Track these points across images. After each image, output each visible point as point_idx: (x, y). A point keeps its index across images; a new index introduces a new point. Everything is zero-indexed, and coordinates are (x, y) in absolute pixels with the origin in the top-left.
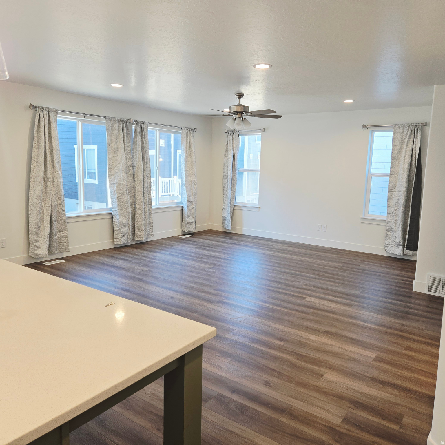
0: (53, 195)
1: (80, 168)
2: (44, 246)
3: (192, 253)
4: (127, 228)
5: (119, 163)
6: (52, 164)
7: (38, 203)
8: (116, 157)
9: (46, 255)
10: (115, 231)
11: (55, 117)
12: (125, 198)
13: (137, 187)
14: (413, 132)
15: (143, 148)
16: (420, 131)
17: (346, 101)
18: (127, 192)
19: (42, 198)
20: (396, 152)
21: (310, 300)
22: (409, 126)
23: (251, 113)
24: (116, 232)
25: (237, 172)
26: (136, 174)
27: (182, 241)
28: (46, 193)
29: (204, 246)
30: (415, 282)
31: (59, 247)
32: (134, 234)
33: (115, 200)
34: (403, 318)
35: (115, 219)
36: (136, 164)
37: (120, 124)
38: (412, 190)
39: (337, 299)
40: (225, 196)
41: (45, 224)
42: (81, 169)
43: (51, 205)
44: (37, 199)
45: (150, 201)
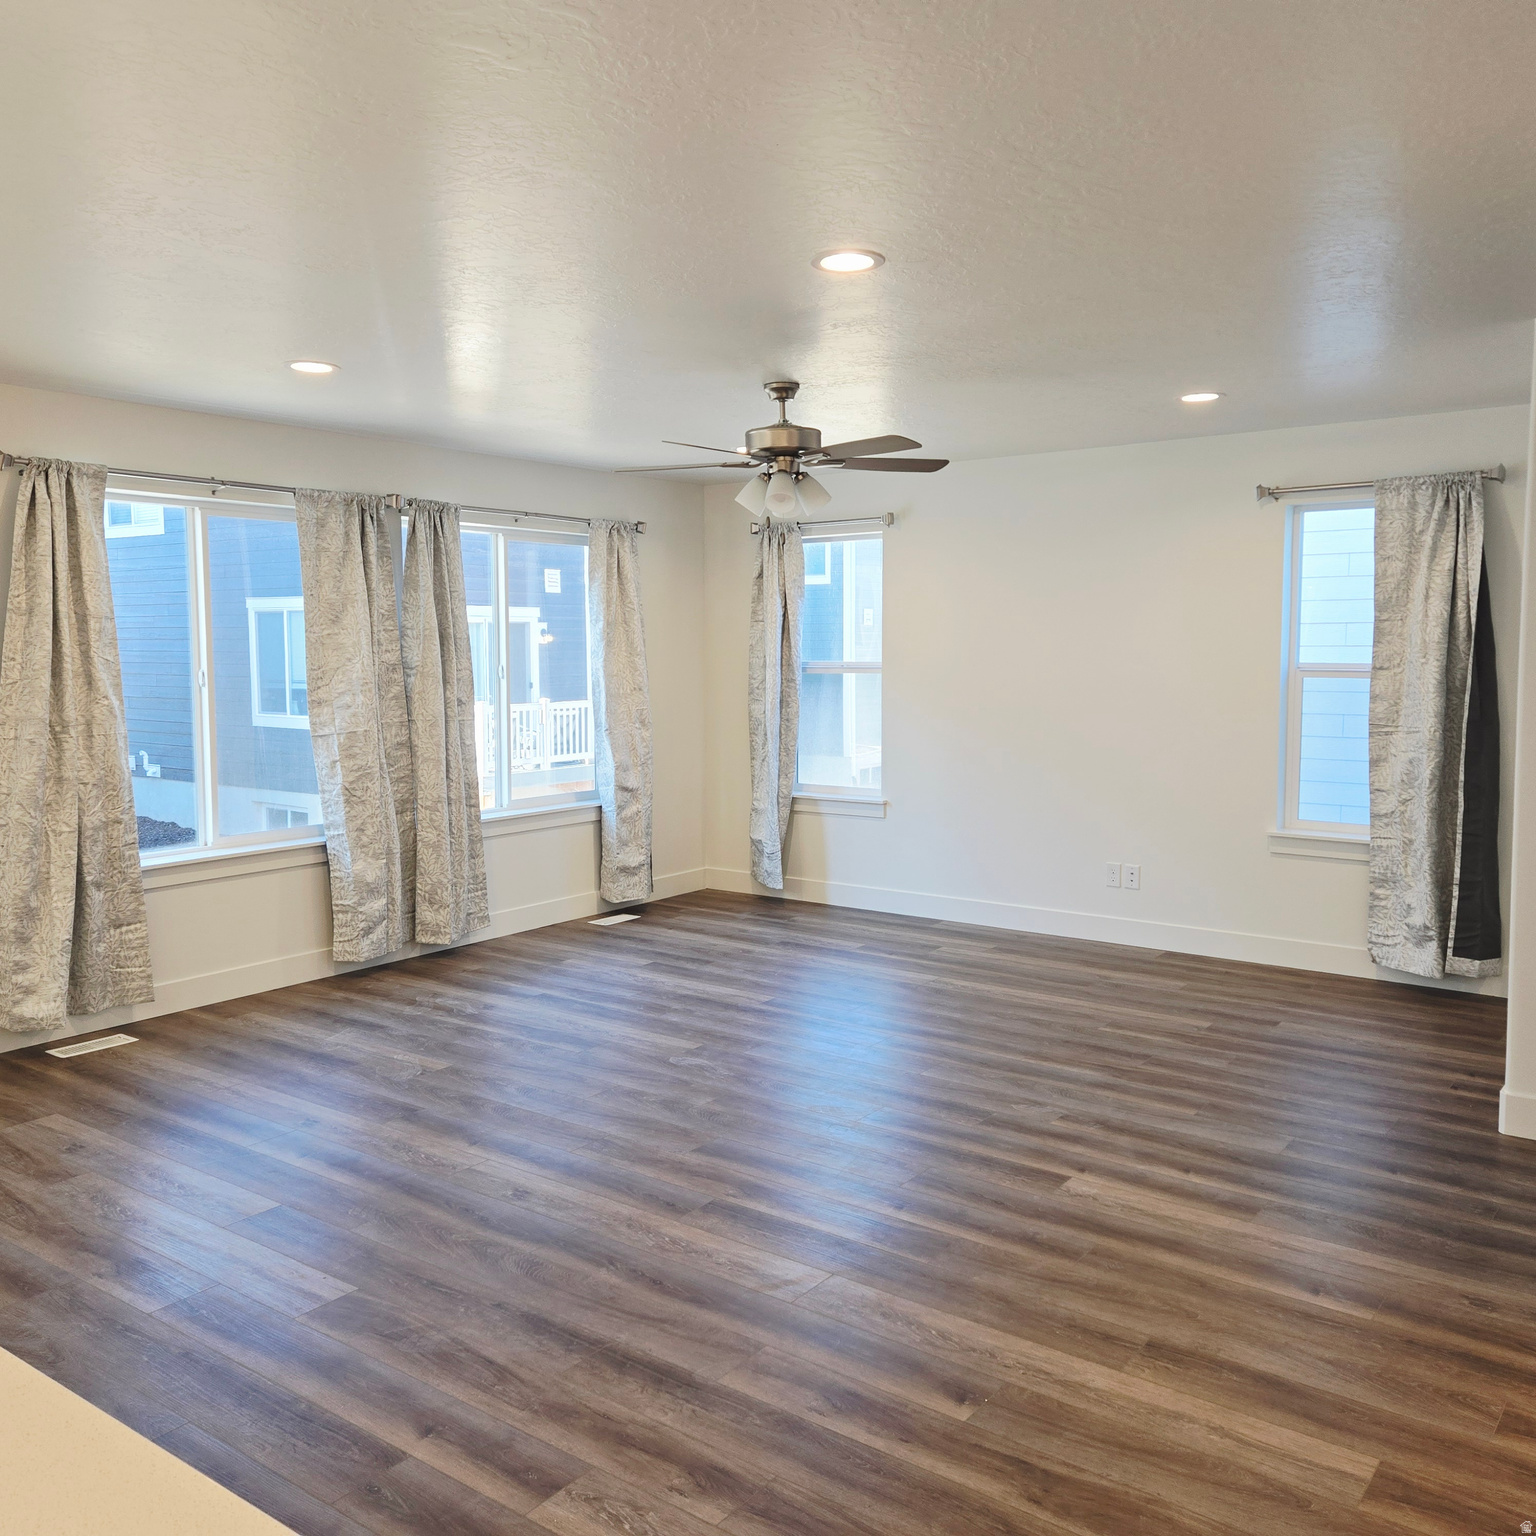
0: (90, 787)
1: (201, 682)
2: (50, 986)
3: (630, 987)
4: (384, 901)
5: (349, 656)
6: (85, 671)
7: (27, 819)
8: (336, 634)
9: (57, 1019)
10: (339, 912)
11: (96, 494)
12: (376, 787)
13: (423, 744)
14: (1453, 504)
15: (440, 600)
16: (1482, 501)
17: (1189, 399)
18: (381, 764)
19: (41, 803)
20: (1392, 582)
21: (1085, 1189)
22: (1435, 486)
23: (826, 454)
24: (340, 916)
25: (799, 676)
26: (416, 697)
27: (600, 940)
28: (60, 780)
29: (678, 958)
30: (1507, 1096)
31: (115, 983)
32: (413, 918)
33: (338, 795)
34: (1473, 1266)
35: (337, 867)
36: (416, 658)
37: (351, 516)
38: (1464, 725)
39: (1195, 1180)
40: (757, 763)
41: (55, 898)
42: (204, 685)
43: (80, 827)
44: (21, 805)
45: (473, 795)
